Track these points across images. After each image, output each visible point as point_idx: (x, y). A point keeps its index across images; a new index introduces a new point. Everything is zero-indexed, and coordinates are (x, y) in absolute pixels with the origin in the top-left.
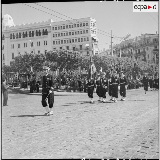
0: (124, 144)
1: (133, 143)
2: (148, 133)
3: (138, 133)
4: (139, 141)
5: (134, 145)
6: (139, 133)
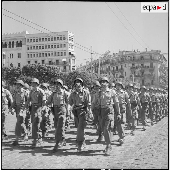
0: (118, 158)
1: (125, 156)
2: (137, 147)
3: (128, 148)
4: (131, 155)
5: (127, 158)
6: (130, 148)
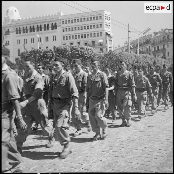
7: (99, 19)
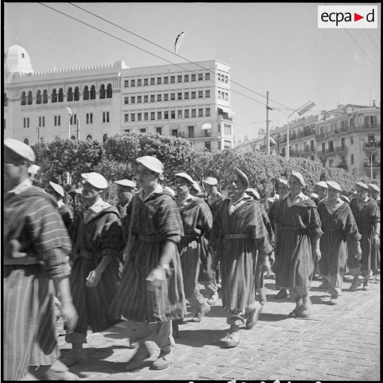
7: (204, 79)
